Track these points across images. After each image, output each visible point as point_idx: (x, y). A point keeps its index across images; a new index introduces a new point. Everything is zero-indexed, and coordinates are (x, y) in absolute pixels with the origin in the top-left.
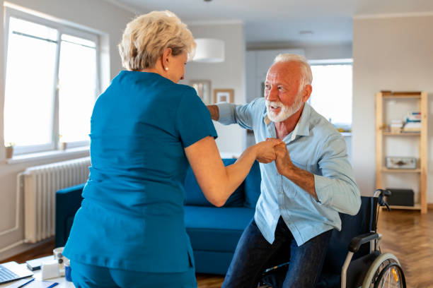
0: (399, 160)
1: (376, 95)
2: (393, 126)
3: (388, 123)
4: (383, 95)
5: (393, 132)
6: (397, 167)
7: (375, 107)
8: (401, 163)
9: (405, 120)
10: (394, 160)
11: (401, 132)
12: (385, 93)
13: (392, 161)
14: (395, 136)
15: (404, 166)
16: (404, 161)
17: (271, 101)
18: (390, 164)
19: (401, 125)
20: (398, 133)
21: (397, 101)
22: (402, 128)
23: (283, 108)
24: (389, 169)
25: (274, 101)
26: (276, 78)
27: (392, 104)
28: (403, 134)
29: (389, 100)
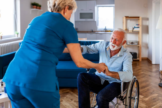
0: (132, 42)
1: (123, 18)
2: (129, 29)
3: (127, 28)
4: (126, 18)
5: (129, 32)
6: (131, 44)
7: (123, 22)
8: (132, 43)
9: (134, 27)
10: (130, 42)
11: (132, 31)
12: (127, 17)
13: (129, 42)
14: (130, 33)
15: (133, 44)
16: (133, 42)
17: (113, 43)
18: (128, 43)
19: (132, 29)
20: (131, 32)
21: (131, 20)
22: (133, 30)
23: (116, 47)
24: (128, 45)
25: (114, 44)
26: (116, 37)
27: (129, 21)
28: (133, 32)
29: (128, 20)
